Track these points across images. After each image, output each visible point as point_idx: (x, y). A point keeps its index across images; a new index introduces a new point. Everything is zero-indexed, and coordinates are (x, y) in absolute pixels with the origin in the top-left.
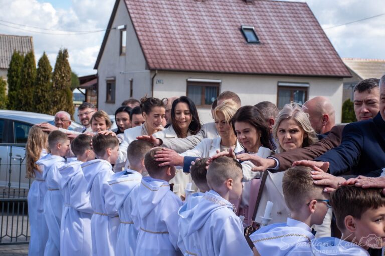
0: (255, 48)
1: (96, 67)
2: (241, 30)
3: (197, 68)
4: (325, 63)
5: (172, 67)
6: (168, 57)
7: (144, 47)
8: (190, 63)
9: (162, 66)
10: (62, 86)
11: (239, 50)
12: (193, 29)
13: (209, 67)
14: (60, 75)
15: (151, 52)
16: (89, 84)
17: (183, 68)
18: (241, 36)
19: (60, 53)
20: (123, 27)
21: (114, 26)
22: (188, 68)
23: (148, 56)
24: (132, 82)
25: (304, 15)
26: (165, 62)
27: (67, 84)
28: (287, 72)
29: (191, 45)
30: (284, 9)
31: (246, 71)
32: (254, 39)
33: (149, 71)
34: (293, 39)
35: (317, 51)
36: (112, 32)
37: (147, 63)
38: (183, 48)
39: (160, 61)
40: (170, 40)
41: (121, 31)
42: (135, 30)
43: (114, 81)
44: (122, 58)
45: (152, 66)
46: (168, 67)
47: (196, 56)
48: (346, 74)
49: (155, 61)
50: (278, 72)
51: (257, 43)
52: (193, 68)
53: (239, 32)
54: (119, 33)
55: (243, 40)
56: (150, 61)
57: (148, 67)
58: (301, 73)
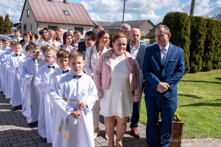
0: (68, 16)
1: (20, 21)
2: (64, 11)
3: (51, 22)
4: (87, 21)
5: (44, 21)
6: (42, 18)
7: (35, 15)
8: (49, 20)
9: (40, 21)
10: (8, 26)
11: (63, 17)
12: (49, 10)
13: (54, 21)
14: (7, 22)
15: (37, 16)
16: (18, 26)
17: (47, 21)
18: (64, 13)
19: (6, 16)
20: (28, 9)
21: (25, 8)
22: (48, 22)
23: (36, 18)
24: (31, 25)
25: (81, 7)
26: (41, 19)
27: (9, 25)
28: (77, 24)
29: (49, 15)
30: (76, 5)
31: (65, 23)
32: (67, 14)
33: (36, 22)
34: (79, 14)
35: (85, 18)
36: (25, 10)
37: (36, 20)
38: (47, 16)
39: (40, 19)
40: (42, 13)
41: (28, 10)
42: (32, 10)
43: (26, 25)
44: (28, 18)
45: (37, 21)
46: (42, 21)
47: (51, 18)
48: (93, 25)
49: (38, 19)
50: (75, 24)
51: (69, 15)
52: (50, 22)
53: (63, 12)
54: (27, 11)
55: (65, 14)
56: (36, 19)
57: (36, 21)
58: (81, 24)
